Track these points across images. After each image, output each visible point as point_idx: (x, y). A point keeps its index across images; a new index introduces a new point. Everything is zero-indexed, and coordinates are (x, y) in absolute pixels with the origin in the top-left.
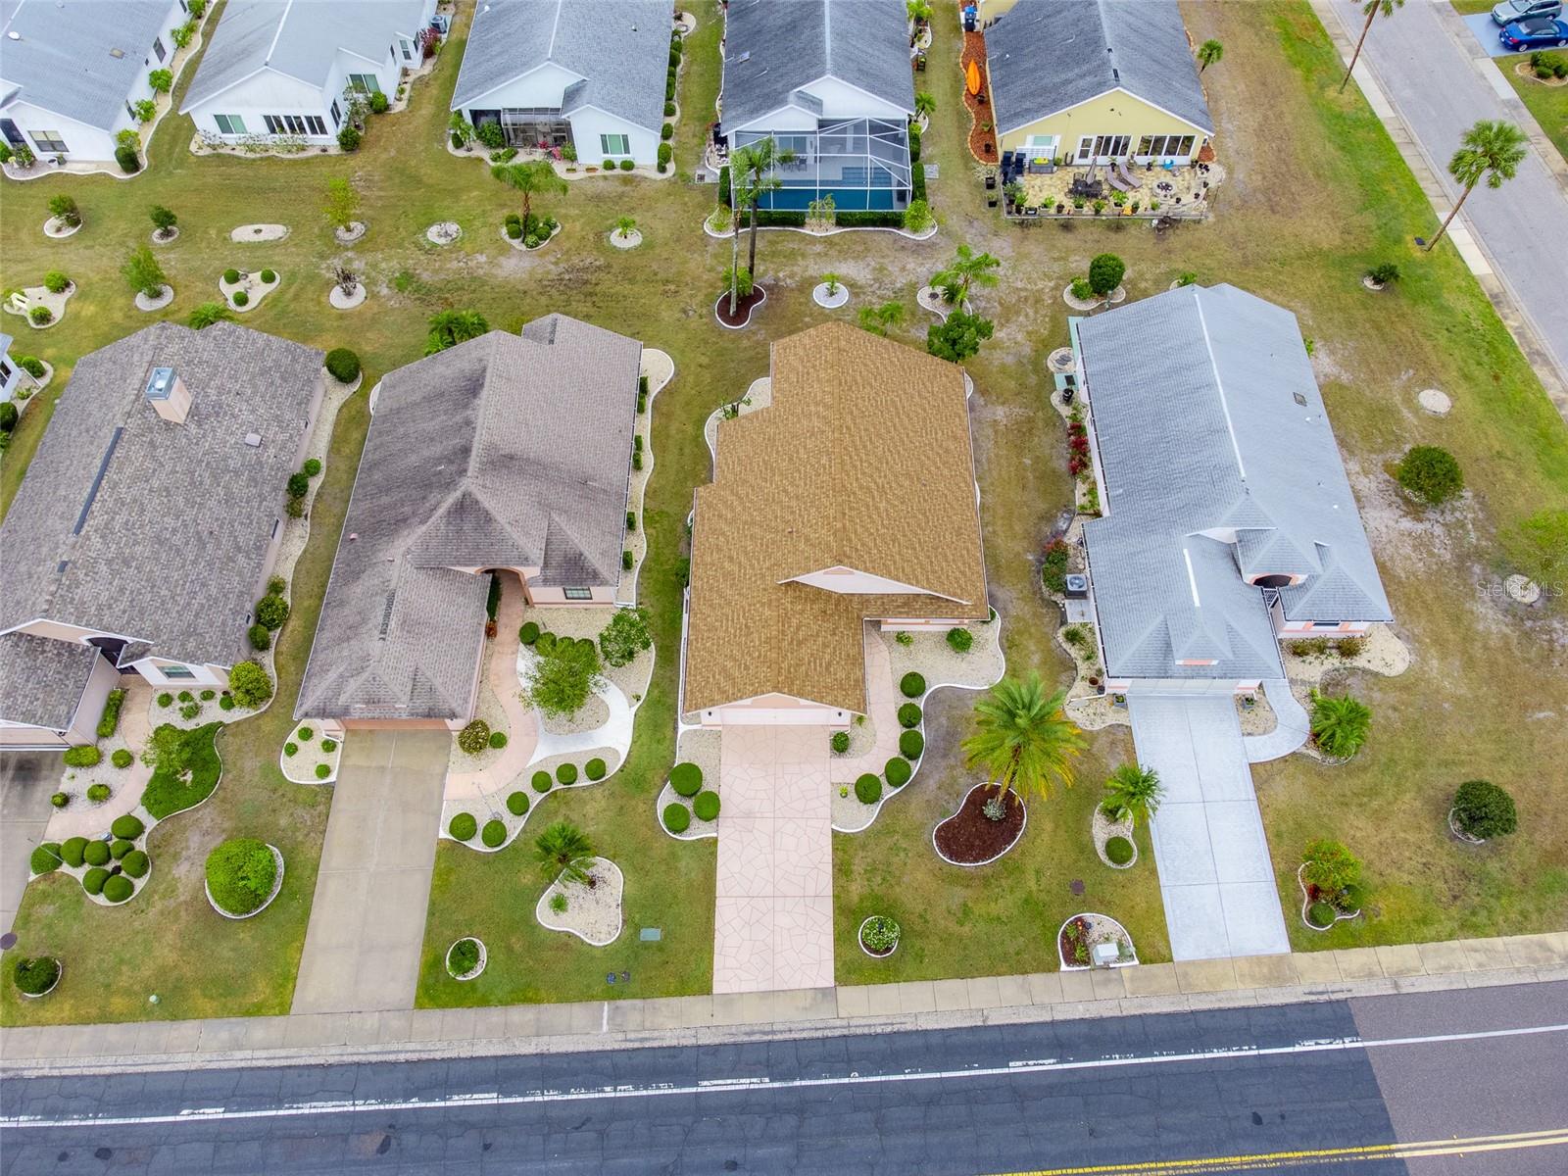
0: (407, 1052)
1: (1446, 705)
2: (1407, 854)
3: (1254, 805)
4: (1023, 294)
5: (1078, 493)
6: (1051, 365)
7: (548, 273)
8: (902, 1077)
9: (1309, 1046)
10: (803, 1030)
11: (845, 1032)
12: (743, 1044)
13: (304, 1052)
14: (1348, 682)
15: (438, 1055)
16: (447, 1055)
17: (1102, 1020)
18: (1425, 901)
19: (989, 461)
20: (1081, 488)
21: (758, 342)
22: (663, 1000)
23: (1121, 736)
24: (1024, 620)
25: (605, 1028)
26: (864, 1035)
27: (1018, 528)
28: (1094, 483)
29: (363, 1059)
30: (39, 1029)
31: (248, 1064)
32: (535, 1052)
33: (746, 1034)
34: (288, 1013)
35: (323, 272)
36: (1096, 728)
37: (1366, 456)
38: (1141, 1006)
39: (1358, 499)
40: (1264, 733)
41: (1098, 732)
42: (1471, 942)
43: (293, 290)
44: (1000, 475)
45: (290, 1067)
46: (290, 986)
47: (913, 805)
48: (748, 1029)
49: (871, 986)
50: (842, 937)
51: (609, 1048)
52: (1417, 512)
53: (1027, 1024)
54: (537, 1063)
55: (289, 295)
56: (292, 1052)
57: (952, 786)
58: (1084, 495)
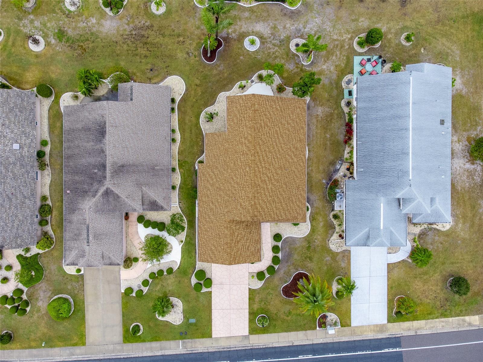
0: (123, 355)
1: (459, 242)
2: (431, 294)
3: (386, 278)
4: (337, 43)
5: (346, 152)
6: (344, 85)
7: (125, 30)
8: (268, 360)
9: (386, 350)
10: (239, 347)
11: (252, 348)
12: (222, 351)
13: (93, 356)
14: (428, 233)
15: (133, 356)
16: (135, 356)
17: (327, 343)
18: (432, 308)
19: (313, 136)
20: (347, 150)
21: (220, 71)
22: (197, 340)
23: (346, 254)
24: (319, 208)
25: (181, 348)
26: (257, 349)
27: (321, 168)
28: (353, 148)
29: (111, 357)
30: (12, 350)
31: (77, 359)
32: (161, 355)
33: (223, 348)
34: (85, 345)
35: (22, 28)
36: (339, 251)
37: (461, 133)
38: (339, 339)
39: (452, 154)
40: (395, 253)
41: (339, 253)
42: (443, 319)
43: (11, 39)
44: (317, 142)
45: (89, 360)
46: (84, 338)
47: (275, 280)
48: (223, 347)
49: (259, 335)
50: (251, 321)
51: (182, 353)
52: (473, 160)
53: (305, 345)
54: (162, 358)
55: (10, 43)
56: (89, 356)
57: (289, 273)
58: (348, 153)
